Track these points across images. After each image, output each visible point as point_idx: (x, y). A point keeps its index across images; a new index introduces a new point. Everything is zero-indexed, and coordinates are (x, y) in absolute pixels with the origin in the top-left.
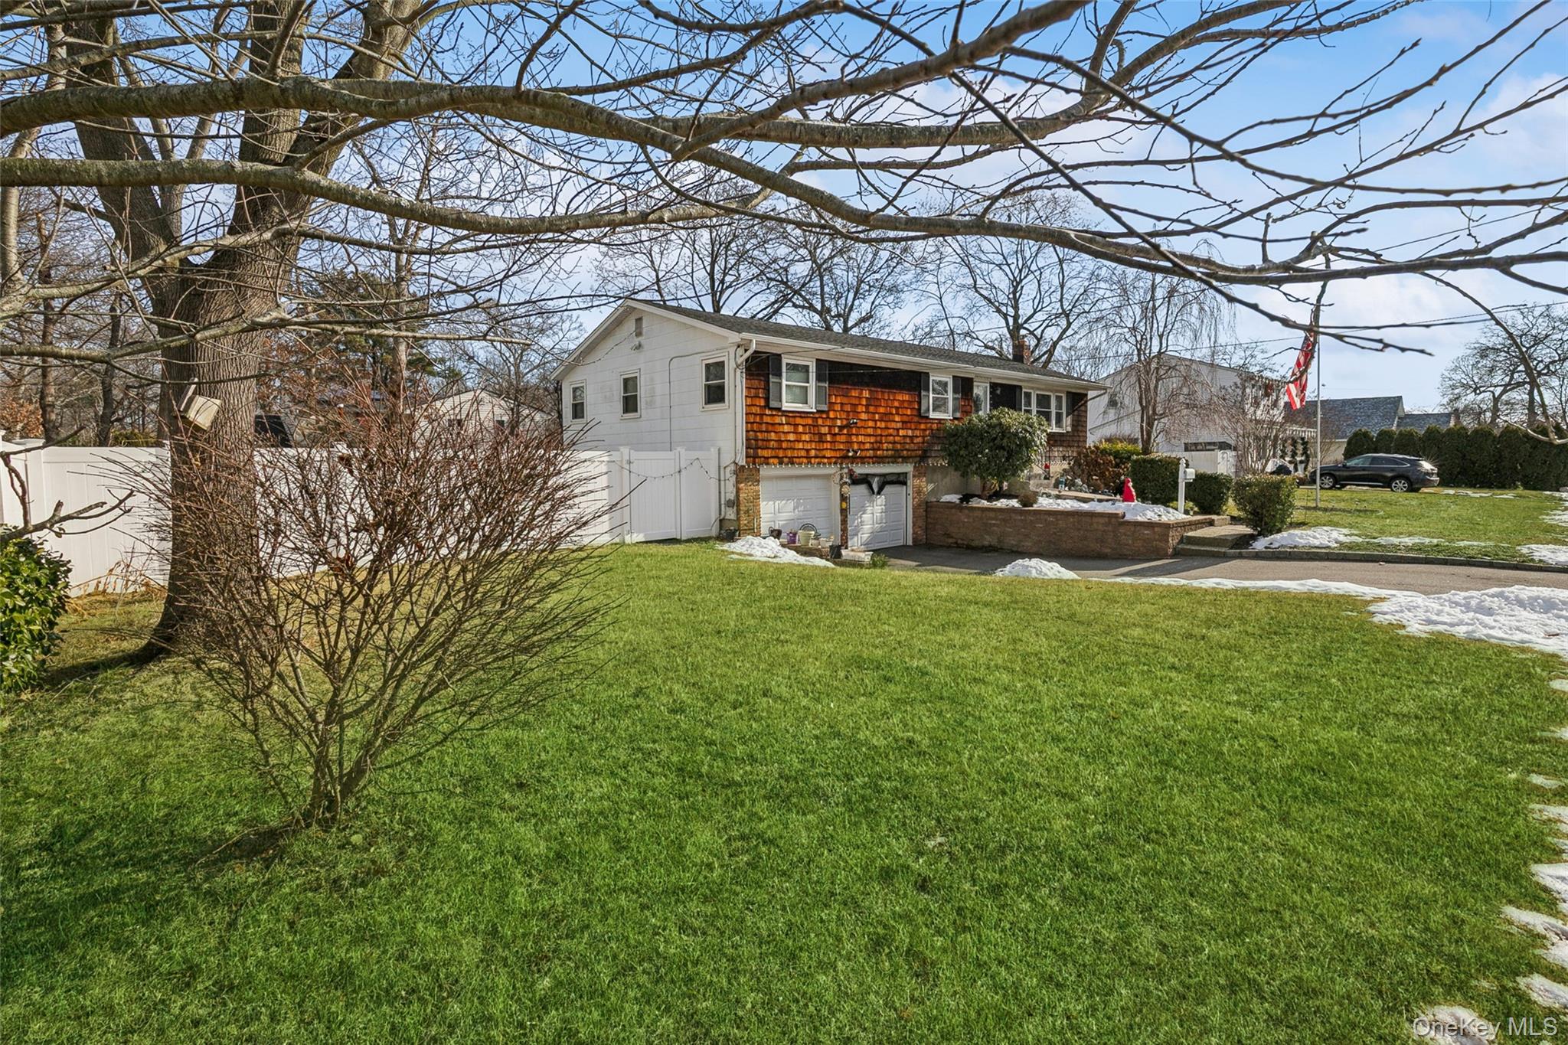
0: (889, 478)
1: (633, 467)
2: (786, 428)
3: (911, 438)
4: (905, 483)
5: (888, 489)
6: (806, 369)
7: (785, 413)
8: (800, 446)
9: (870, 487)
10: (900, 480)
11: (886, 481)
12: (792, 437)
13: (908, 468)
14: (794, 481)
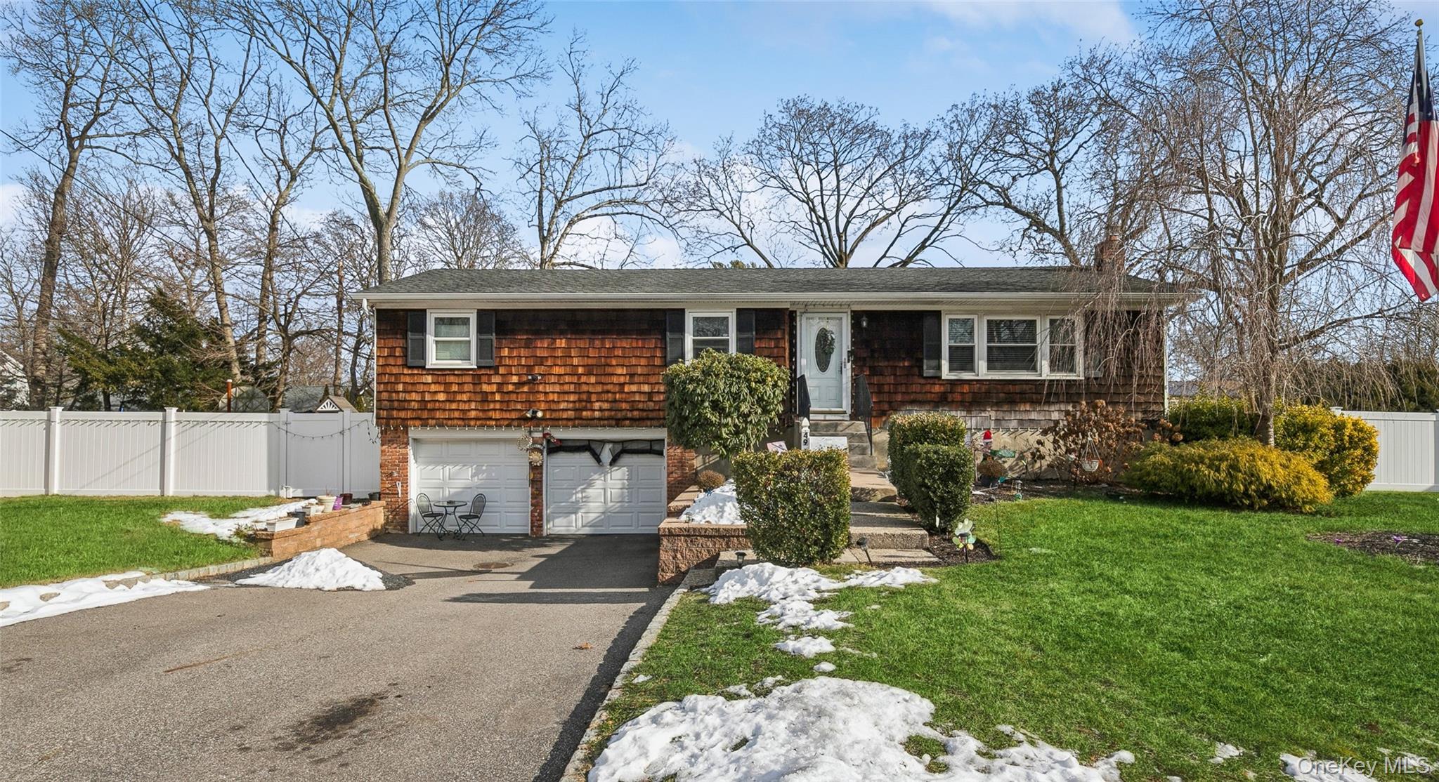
0: (629, 447)
1: (290, 428)
2: (433, 388)
3: (650, 394)
4: (660, 453)
5: (626, 459)
6: (466, 321)
7: (433, 372)
8: (454, 406)
9: (598, 459)
10: (652, 448)
11: (624, 450)
12: (441, 397)
13: (661, 433)
14: (474, 446)
